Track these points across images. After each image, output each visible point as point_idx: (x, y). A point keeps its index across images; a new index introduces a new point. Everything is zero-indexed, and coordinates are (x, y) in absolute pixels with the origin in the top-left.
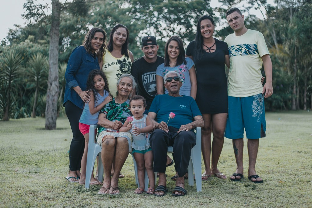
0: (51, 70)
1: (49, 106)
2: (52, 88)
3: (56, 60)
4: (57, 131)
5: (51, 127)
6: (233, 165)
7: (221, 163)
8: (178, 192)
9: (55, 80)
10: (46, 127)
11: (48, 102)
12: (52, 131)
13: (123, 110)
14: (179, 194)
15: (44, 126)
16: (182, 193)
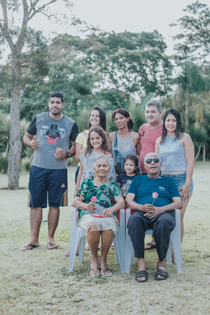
0: (13, 129)
1: (11, 165)
2: (14, 147)
3: (17, 119)
4: (21, 191)
5: (13, 187)
6: (205, 236)
7: (193, 233)
8: (161, 275)
9: (17, 139)
10: (8, 187)
11: (10, 161)
12: (15, 191)
13: (102, 192)
14: (162, 278)
15: (6, 185)
16: (164, 276)
